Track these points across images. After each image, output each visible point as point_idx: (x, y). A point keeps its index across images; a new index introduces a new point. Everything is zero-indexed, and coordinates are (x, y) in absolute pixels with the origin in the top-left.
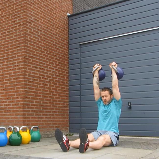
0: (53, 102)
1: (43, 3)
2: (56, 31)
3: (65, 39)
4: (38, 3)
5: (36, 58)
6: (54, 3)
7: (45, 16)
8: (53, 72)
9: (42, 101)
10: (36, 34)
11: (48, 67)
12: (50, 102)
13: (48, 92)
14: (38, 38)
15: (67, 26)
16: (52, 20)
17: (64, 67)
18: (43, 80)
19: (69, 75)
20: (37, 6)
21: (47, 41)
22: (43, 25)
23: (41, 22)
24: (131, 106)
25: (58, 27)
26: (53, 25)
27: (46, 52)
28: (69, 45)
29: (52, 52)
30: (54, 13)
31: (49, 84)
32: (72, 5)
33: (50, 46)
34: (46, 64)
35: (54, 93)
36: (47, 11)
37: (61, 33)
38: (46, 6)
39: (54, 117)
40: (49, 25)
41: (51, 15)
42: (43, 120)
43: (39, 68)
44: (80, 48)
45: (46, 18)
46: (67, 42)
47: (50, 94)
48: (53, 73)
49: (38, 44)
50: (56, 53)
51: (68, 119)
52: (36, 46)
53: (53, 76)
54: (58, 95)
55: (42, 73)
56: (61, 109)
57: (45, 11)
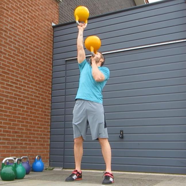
0: (31, 128)
1: (23, 9)
2: (38, 43)
3: (49, 54)
4: (17, 8)
5: (11, 74)
6: (36, 10)
7: (25, 25)
8: (32, 92)
9: (16, 127)
10: (13, 45)
11: (26, 85)
12: (26, 129)
13: (25, 117)
14: (15, 51)
15: (51, 38)
16: (33, 29)
17: (46, 87)
18: (19, 101)
19: (52, 97)
20: (15, 12)
21: (26, 54)
22: (22, 35)
23: (19, 31)
24: (124, 135)
25: (40, 38)
26: (34, 35)
27: (24, 68)
28: (53, 61)
29: (32, 68)
30: (36, 22)
31: (26, 106)
32: (58, 13)
33: (30, 61)
34: (24, 82)
35: (32, 118)
36: (27, 18)
37: (43, 46)
38: (26, 12)
39: (31, 147)
40: (29, 35)
41: (32, 24)
42: (16, 150)
43: (14, 87)
44: (65, 65)
45: (26, 27)
46: (50, 57)
47: (27, 119)
48: (32, 94)
49: (14, 58)
50: (36, 69)
51: (48, 150)
52: (12, 60)
53: (32, 97)
54: (37, 120)
55: (18, 93)
56: (40, 137)
57: (25, 18)
